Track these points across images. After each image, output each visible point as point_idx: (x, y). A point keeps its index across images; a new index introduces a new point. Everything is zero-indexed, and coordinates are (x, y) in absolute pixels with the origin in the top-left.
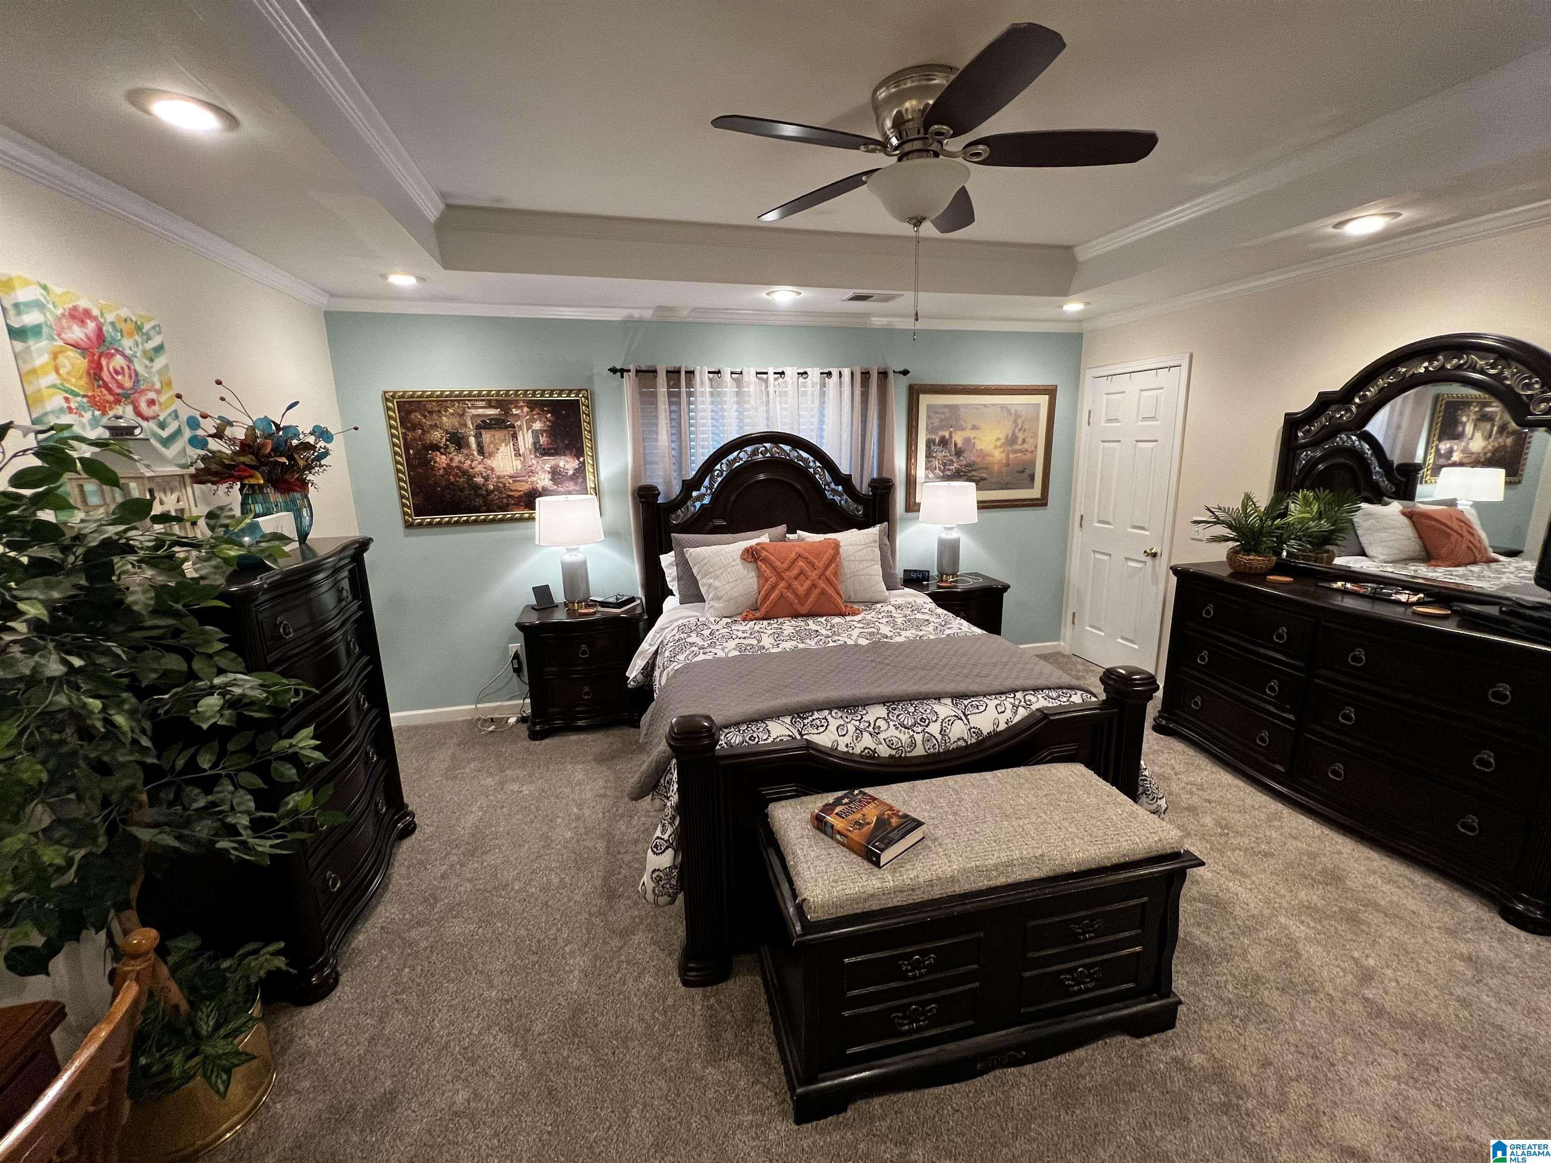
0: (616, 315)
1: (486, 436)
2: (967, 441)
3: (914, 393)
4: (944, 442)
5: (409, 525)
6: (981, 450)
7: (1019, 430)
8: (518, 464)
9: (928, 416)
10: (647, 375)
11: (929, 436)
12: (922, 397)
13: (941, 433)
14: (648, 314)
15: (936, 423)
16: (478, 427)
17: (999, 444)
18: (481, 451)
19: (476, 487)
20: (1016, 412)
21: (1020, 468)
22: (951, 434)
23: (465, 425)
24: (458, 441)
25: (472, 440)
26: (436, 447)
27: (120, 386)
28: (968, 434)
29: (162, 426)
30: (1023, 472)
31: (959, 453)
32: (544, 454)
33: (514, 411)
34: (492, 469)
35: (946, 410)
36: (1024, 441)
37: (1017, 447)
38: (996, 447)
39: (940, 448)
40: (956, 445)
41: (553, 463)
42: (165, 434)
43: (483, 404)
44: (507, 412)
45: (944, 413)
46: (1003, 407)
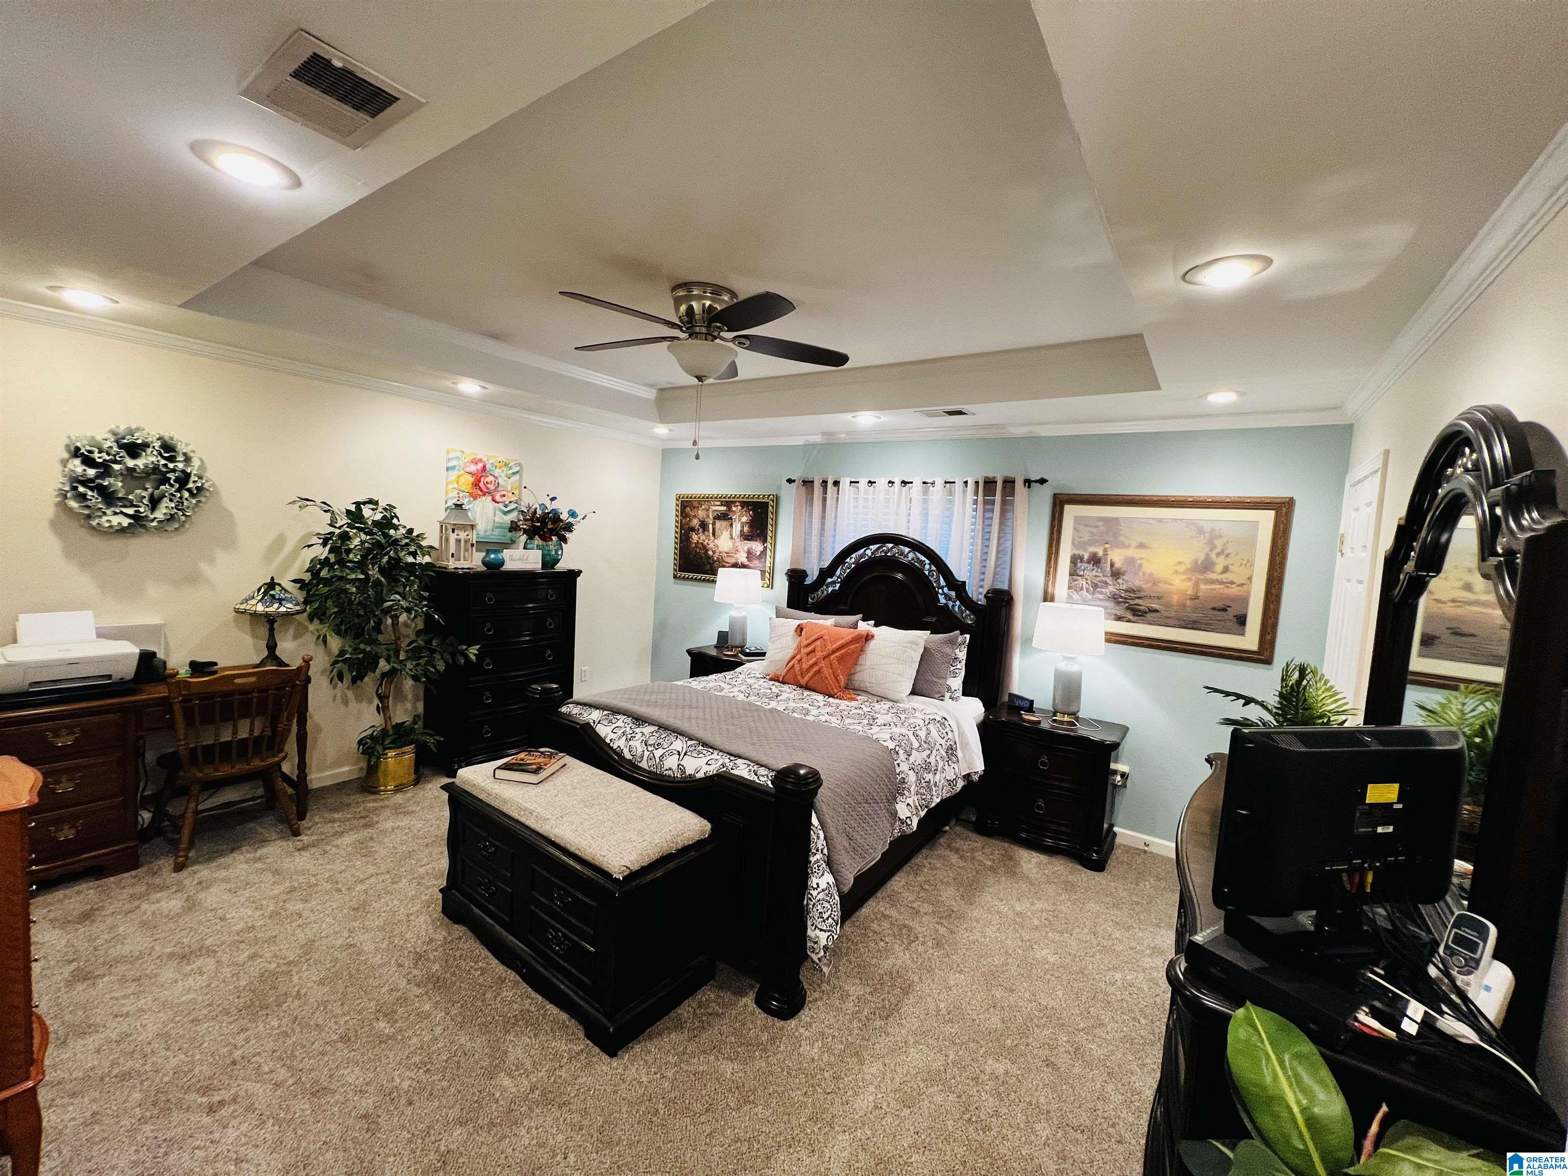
0: (799, 441)
1: (718, 523)
2: (1131, 561)
3: (1059, 502)
4: (1095, 560)
5: (675, 577)
6: (1151, 574)
7: (1218, 555)
8: (730, 544)
9: (1075, 529)
10: (808, 483)
11: (1077, 552)
12: (1067, 508)
13: (1093, 549)
14: (818, 439)
15: (1087, 537)
16: (715, 518)
17: (1181, 569)
18: (714, 534)
19: (709, 557)
20: (1213, 530)
21: (1220, 605)
22: (1105, 550)
23: (708, 516)
24: (704, 526)
25: (711, 526)
26: (693, 529)
27: (487, 488)
28: (1131, 552)
29: (506, 506)
30: (1224, 610)
31: (1116, 574)
32: (745, 539)
33: (734, 509)
34: (717, 546)
35: (1100, 524)
36: (1226, 570)
37: (1213, 576)
38: (1176, 572)
39: (1090, 566)
40: (1112, 565)
41: (749, 545)
42: (506, 510)
43: (718, 503)
44: (730, 509)
45: (1096, 526)
46: (1190, 523)
